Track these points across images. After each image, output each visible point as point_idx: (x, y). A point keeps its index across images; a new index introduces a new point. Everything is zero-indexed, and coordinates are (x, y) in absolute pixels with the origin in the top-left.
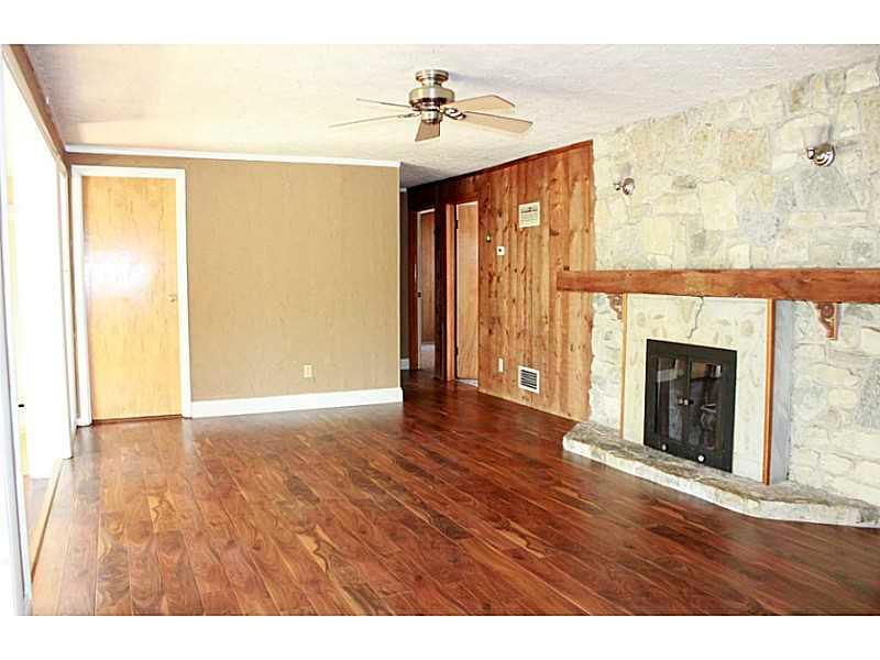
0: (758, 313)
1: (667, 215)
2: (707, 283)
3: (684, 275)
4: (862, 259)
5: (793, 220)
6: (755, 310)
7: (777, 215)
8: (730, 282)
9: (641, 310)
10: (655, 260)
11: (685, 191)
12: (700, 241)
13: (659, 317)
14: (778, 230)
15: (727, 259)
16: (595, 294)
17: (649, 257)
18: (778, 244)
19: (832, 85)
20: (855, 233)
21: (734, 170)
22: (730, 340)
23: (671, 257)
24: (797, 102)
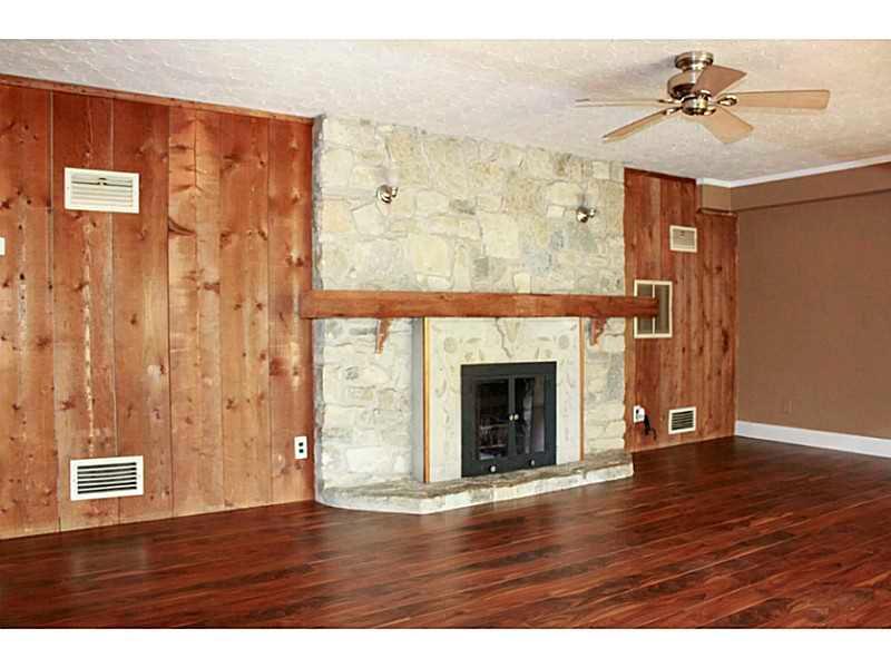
0: (572, 329)
1: (444, 236)
2: (537, 305)
3: (515, 298)
4: (605, 290)
5: (561, 258)
6: (570, 326)
7: (550, 252)
8: (558, 304)
9: (449, 335)
10: (425, 281)
11: (464, 215)
12: (483, 266)
13: (473, 341)
14: (551, 264)
15: (513, 285)
16: (327, 321)
17: (420, 278)
18: (550, 275)
19: (585, 168)
20: (602, 272)
21: (517, 208)
22: (548, 353)
23: (449, 279)
24: (562, 169)
